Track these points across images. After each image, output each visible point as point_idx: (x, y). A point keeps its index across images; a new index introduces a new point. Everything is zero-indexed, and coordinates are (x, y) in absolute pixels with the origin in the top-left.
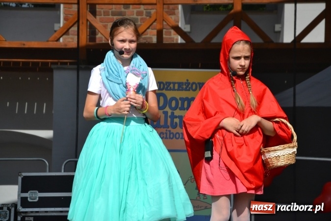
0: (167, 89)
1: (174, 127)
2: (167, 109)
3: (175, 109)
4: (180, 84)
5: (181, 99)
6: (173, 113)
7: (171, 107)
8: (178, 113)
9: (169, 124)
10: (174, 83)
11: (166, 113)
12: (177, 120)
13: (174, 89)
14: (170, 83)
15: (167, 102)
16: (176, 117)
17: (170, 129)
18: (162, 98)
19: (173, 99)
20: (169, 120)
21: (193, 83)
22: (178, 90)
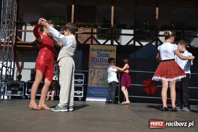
0: (101, 51)
1: (103, 62)
2: (101, 57)
3: (103, 57)
4: (105, 50)
5: (105, 54)
6: (102, 58)
7: (102, 56)
8: (104, 58)
9: (101, 61)
10: (103, 50)
11: (100, 58)
12: (104, 60)
13: (103, 51)
14: (102, 49)
15: (101, 55)
16: (103, 59)
17: (102, 62)
18: (99, 54)
19: (103, 54)
20: (101, 60)
21: (109, 50)
22: (104, 51)
